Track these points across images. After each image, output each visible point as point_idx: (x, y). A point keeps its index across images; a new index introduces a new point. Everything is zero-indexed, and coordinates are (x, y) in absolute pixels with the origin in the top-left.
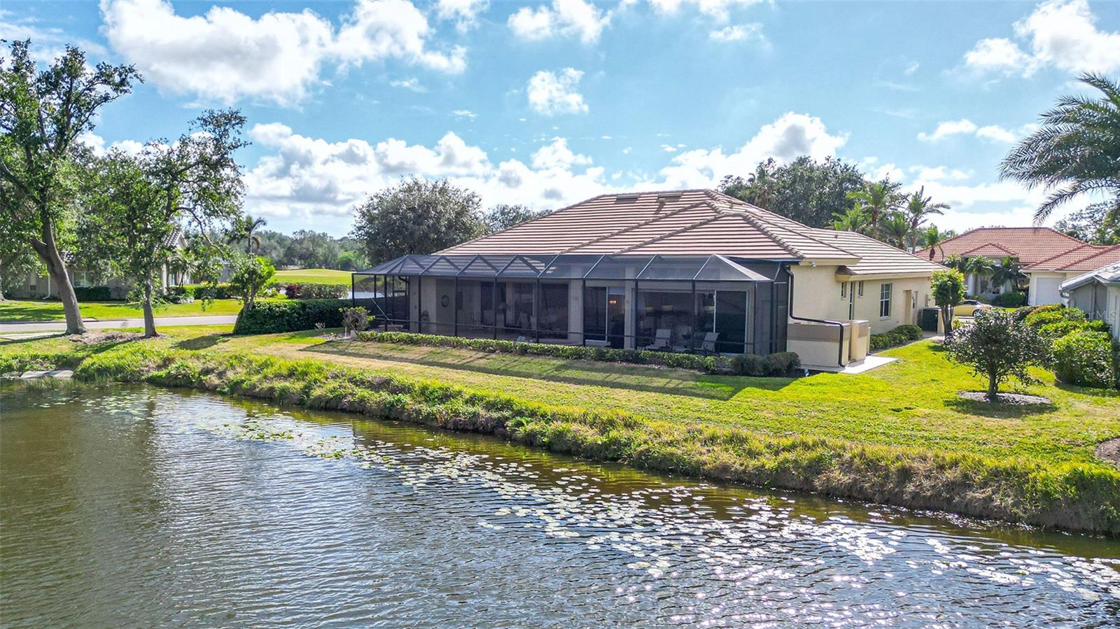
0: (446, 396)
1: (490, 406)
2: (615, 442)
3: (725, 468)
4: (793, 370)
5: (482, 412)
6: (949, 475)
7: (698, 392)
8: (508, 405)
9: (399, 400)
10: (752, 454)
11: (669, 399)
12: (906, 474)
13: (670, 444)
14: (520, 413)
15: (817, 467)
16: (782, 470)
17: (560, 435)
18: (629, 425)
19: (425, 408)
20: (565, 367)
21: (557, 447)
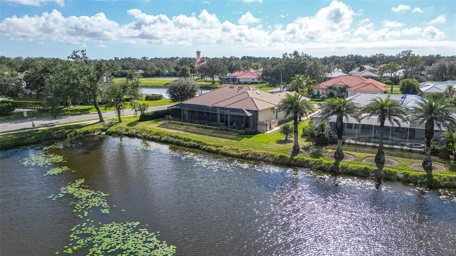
0: (189, 140)
1: (197, 142)
2: (218, 150)
3: (234, 155)
4: (256, 133)
5: (196, 144)
6: (265, 155)
7: (235, 139)
8: (201, 142)
9: (180, 141)
10: (239, 152)
11: (230, 141)
12: (259, 155)
13: (227, 150)
14: (203, 144)
15: (247, 154)
16: (242, 155)
17: (209, 149)
18: (221, 146)
19: (185, 143)
20: (213, 132)
21: (209, 151)
